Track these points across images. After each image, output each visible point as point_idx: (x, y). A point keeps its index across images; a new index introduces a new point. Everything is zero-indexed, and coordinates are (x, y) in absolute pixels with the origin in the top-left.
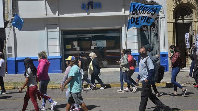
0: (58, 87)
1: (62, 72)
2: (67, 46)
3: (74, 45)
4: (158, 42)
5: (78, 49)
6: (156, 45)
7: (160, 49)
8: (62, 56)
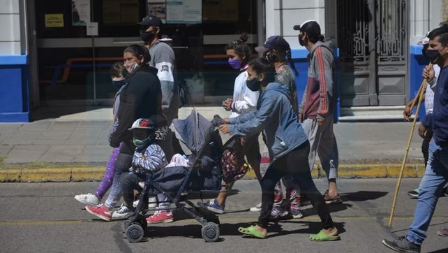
0: (16, 177)
1: (31, 120)
2: (47, 17)
3: (76, 14)
4: (403, 7)
5: (93, 29)
6: (394, 18)
7: (412, 36)
8: (29, 57)
